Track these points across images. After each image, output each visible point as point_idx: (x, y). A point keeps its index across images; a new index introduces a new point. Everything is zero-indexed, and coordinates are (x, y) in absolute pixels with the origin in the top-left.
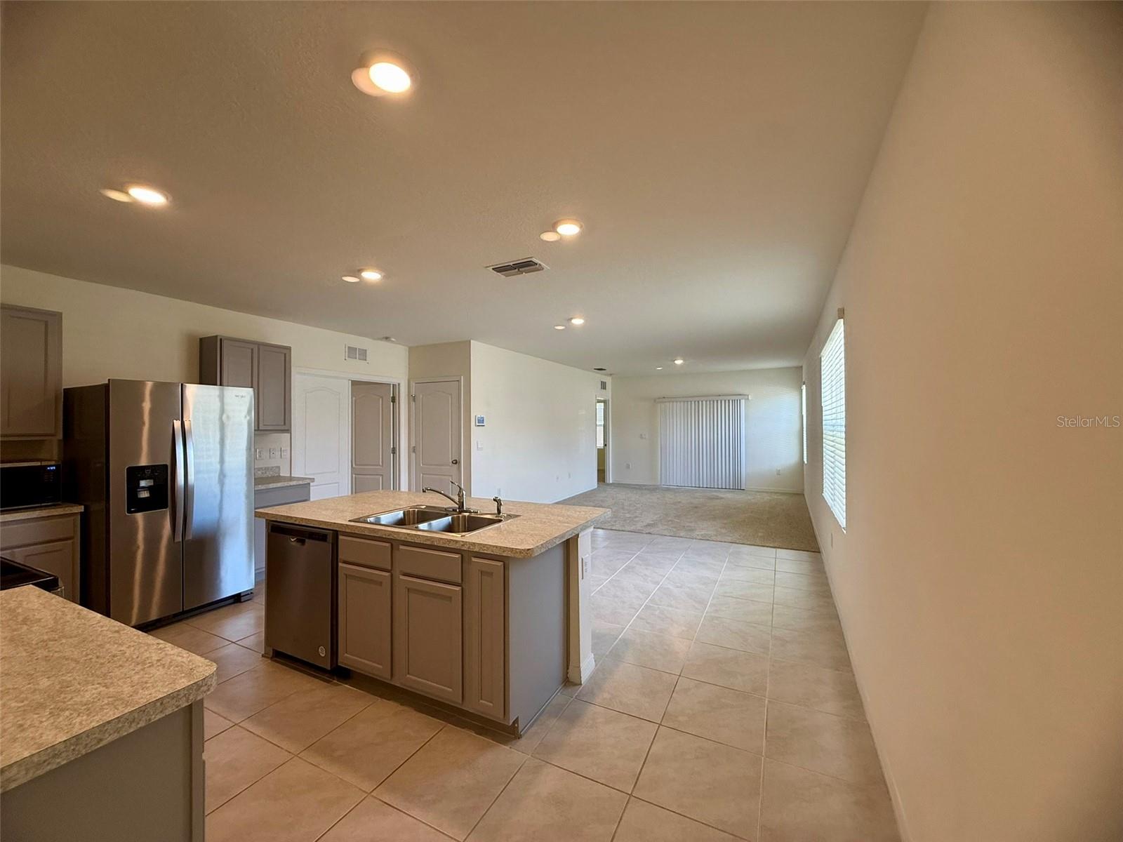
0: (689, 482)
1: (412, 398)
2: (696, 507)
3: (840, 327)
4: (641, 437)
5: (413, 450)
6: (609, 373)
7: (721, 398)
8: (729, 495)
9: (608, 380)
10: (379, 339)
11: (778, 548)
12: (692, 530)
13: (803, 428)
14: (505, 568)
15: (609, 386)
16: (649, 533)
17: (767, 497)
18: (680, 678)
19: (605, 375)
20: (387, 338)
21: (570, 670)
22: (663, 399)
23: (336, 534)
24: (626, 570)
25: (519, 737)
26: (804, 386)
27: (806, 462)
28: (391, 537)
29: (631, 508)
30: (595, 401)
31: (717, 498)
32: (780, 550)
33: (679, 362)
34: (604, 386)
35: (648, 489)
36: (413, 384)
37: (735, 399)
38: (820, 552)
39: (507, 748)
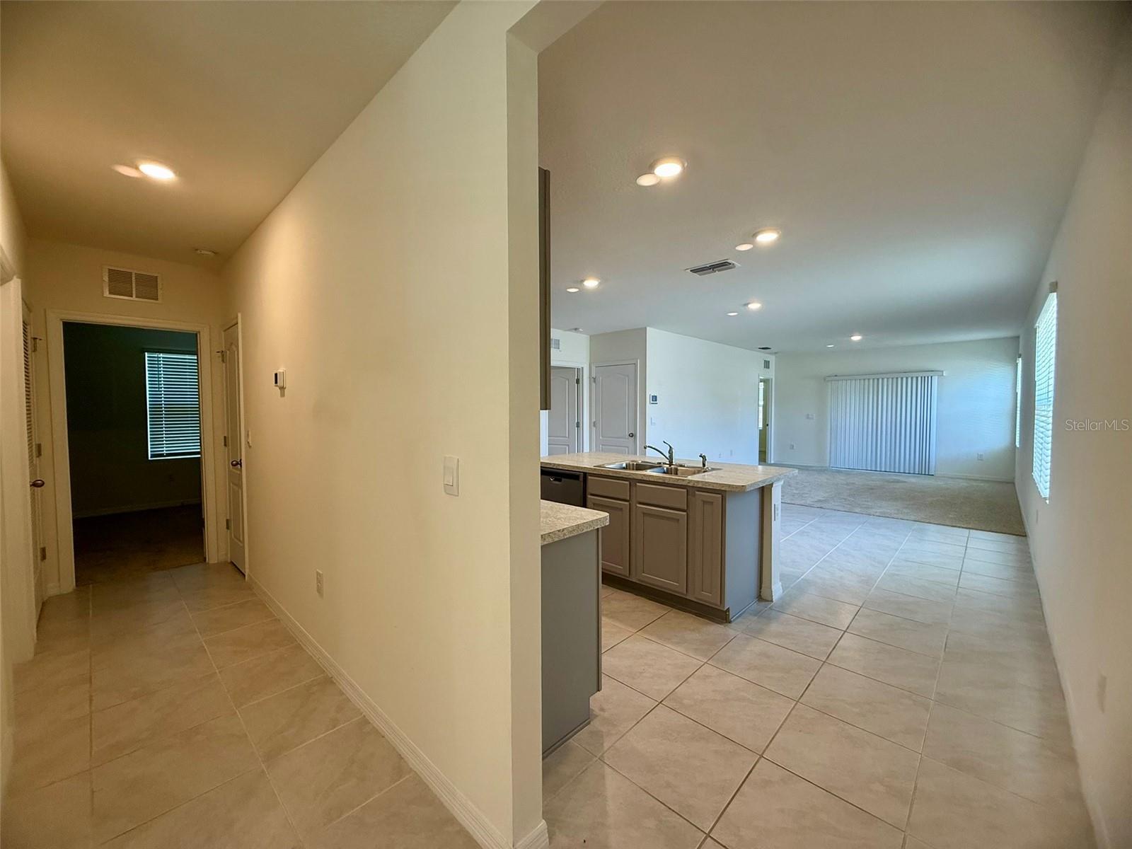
0: (864, 463)
1: (593, 380)
2: (872, 489)
3: (1053, 300)
4: (808, 417)
5: (594, 424)
6: (774, 351)
7: (907, 375)
8: (913, 480)
9: (772, 359)
10: (570, 330)
11: (973, 529)
12: (868, 508)
13: (1016, 407)
14: (723, 499)
15: (772, 365)
16: (821, 508)
17: (964, 484)
18: (862, 609)
19: (770, 354)
20: (576, 329)
21: (762, 590)
22: (836, 377)
23: (585, 474)
24: (802, 533)
25: (730, 622)
26: (1020, 359)
27: (1018, 446)
28: (630, 477)
29: (798, 486)
30: (757, 380)
31: (898, 482)
32: (974, 531)
33: (856, 338)
34: (767, 364)
35: (817, 471)
36: (593, 368)
37: (925, 376)
38: (1026, 536)
39: (722, 626)
